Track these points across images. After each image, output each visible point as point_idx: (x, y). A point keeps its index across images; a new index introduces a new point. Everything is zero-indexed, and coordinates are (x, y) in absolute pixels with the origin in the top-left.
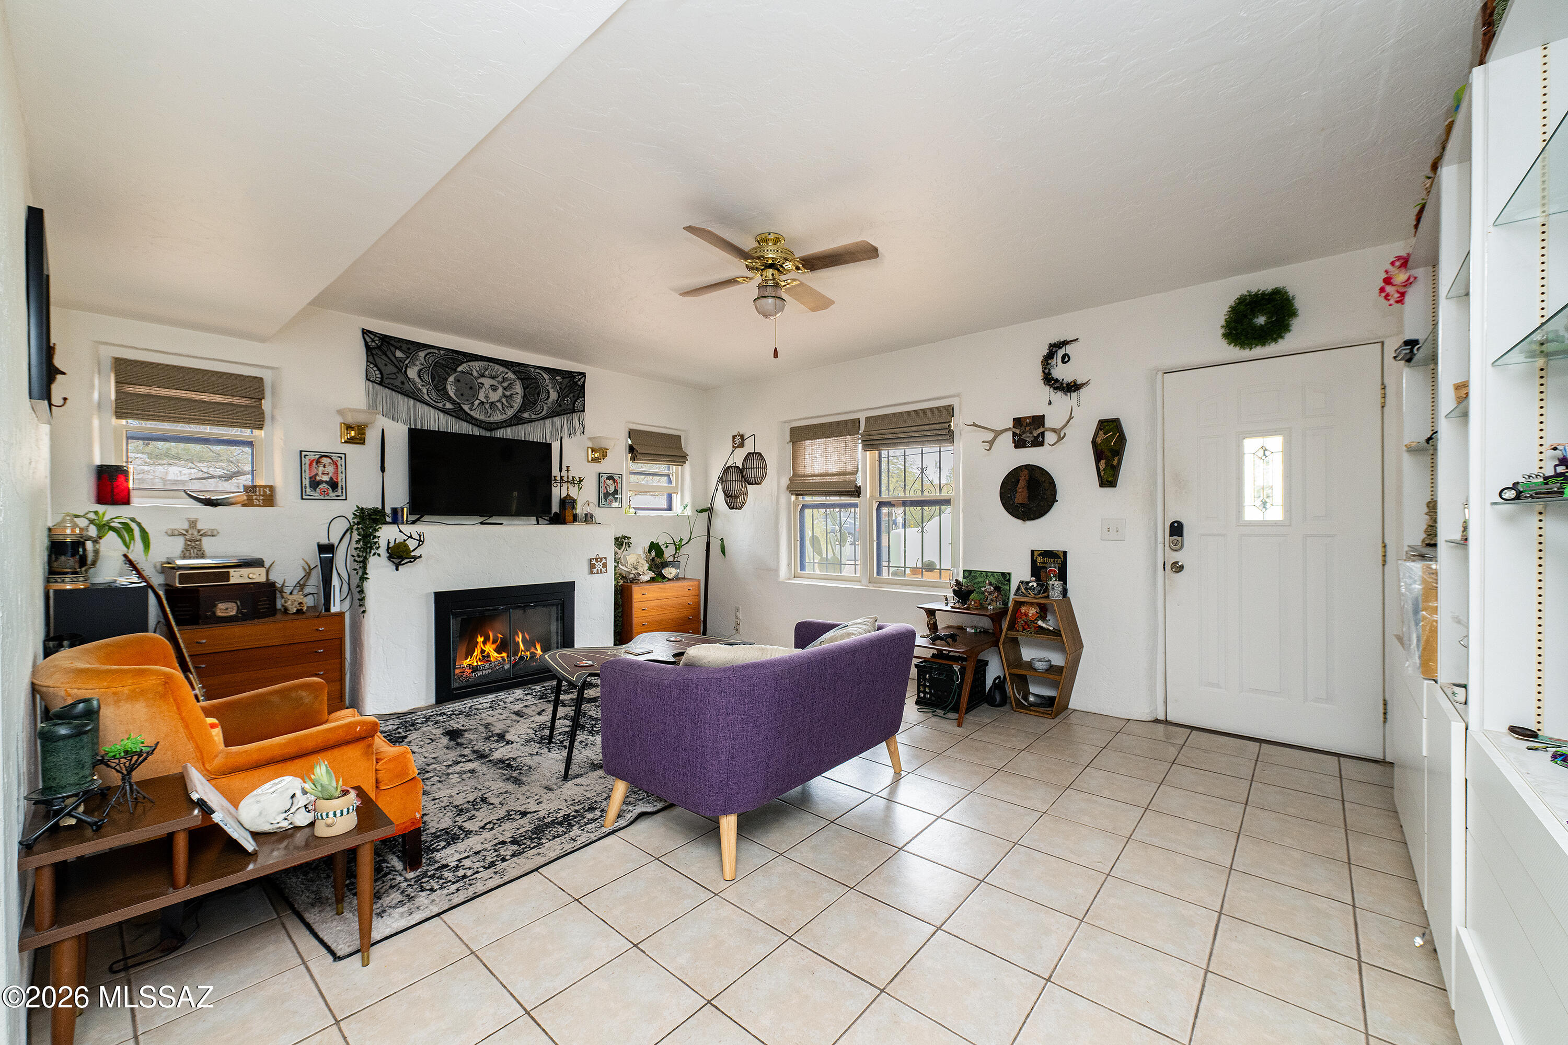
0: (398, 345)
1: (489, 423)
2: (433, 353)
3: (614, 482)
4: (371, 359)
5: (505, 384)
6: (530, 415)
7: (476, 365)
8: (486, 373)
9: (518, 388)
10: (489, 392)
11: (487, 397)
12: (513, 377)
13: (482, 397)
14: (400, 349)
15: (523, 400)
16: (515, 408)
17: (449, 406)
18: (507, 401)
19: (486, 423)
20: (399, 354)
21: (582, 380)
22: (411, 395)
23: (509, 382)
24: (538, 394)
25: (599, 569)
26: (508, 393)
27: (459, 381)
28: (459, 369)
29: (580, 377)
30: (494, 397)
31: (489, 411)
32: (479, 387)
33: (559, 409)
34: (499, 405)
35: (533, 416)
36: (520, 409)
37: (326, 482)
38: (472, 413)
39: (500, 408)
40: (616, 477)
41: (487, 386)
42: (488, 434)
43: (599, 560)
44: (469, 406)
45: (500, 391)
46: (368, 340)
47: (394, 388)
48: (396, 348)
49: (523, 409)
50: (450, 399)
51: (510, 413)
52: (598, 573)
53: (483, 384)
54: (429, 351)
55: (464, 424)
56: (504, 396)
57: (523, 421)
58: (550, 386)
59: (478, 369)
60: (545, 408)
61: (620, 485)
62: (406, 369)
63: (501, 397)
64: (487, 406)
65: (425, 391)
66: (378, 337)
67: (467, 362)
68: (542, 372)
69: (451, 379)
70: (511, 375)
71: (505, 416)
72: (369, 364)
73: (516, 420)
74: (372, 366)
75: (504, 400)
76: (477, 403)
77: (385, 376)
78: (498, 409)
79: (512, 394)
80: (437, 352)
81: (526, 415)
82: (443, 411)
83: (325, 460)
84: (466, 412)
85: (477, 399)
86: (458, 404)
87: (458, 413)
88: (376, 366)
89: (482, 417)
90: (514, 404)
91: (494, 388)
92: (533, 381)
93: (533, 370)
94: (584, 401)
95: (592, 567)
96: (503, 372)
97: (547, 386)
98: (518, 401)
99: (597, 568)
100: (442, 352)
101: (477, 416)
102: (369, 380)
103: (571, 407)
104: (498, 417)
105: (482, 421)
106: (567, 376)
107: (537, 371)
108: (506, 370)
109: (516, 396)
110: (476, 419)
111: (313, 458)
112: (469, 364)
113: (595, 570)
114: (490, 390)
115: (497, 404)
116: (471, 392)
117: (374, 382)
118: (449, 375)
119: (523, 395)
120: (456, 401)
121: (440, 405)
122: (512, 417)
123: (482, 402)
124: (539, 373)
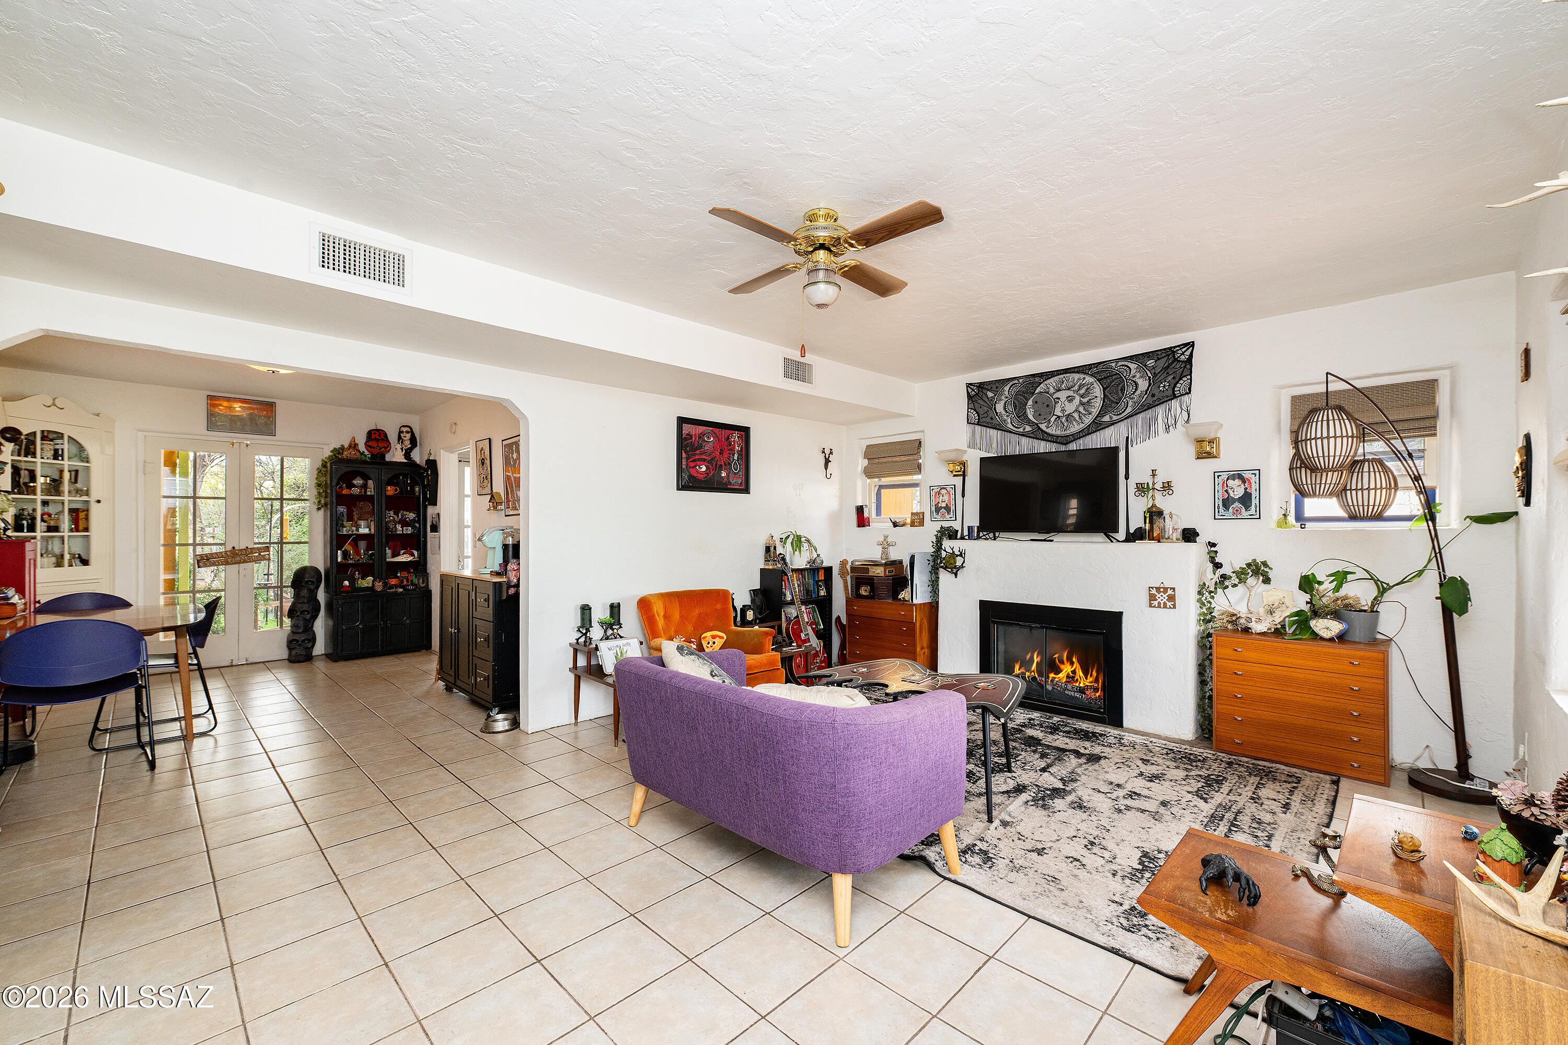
0: (989, 387)
1: (1065, 436)
2: (1014, 384)
3: (1244, 482)
4: (971, 406)
5: (1082, 391)
6: (1111, 418)
7: (1052, 381)
8: (1063, 386)
9: (1098, 391)
10: (1066, 405)
11: (1063, 411)
12: (1091, 380)
13: (1058, 412)
14: (990, 391)
15: (1104, 401)
16: (1094, 414)
17: (1028, 428)
18: (1085, 409)
19: (1062, 437)
20: (990, 394)
21: (1188, 353)
22: (997, 427)
23: (1086, 387)
24: (1123, 390)
25: (1162, 602)
26: (1085, 400)
27: (1036, 402)
28: (1037, 391)
29: (1183, 350)
30: (1070, 408)
31: (1066, 424)
32: (1055, 403)
33: (1150, 400)
34: (1076, 415)
35: (1115, 418)
36: (1099, 413)
37: (944, 508)
38: (1048, 430)
39: (1077, 418)
40: (1247, 475)
41: (1063, 399)
42: (1063, 448)
43: (1162, 590)
44: (1046, 424)
45: (1077, 399)
46: (970, 390)
47: (987, 425)
48: (988, 390)
49: (1101, 414)
50: (1029, 422)
51: (1088, 420)
52: (1159, 606)
53: (1059, 398)
54: (1011, 383)
55: (1043, 443)
56: (1082, 404)
57: (1103, 426)
58: (1138, 375)
59: (1055, 385)
60: (1130, 404)
61: (1254, 486)
62: (995, 405)
63: (1078, 406)
64: (1064, 419)
65: (1009, 421)
66: (976, 386)
67: (1043, 381)
68: (1126, 363)
69: (1030, 402)
70: (1089, 379)
71: (1082, 426)
72: (969, 410)
73: (1097, 426)
74: (972, 411)
75: (1081, 409)
76: (1053, 419)
77: (981, 416)
78: (1075, 420)
79: (1090, 400)
80: (1016, 382)
81: (1106, 418)
82: (1023, 435)
83: (943, 491)
84: (1042, 431)
85: (1054, 415)
86: (1037, 424)
87: (1038, 434)
88: (975, 410)
89: (1058, 433)
90: (1092, 410)
91: (1070, 399)
92: (1114, 377)
93: (1113, 365)
94: (1191, 379)
95: (1152, 598)
96: (1079, 379)
97: (1134, 377)
98: (1098, 404)
99: (1159, 600)
100: (1021, 381)
101: (1053, 433)
102: (970, 423)
103: (1170, 392)
104: (1075, 428)
105: (1058, 437)
106: (1164, 355)
107: (1120, 363)
108: (1082, 376)
109: (1095, 400)
110: (1052, 436)
111: (936, 490)
112: (1045, 382)
113: (1156, 603)
114: (1066, 403)
115: (1073, 414)
116: (1048, 410)
117: (974, 424)
118: (1028, 400)
119: (1102, 396)
120: (1034, 422)
121: (1021, 430)
122: (1090, 425)
123: (1059, 417)
124: (1123, 365)
